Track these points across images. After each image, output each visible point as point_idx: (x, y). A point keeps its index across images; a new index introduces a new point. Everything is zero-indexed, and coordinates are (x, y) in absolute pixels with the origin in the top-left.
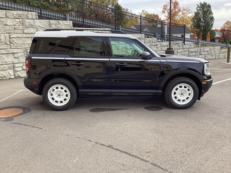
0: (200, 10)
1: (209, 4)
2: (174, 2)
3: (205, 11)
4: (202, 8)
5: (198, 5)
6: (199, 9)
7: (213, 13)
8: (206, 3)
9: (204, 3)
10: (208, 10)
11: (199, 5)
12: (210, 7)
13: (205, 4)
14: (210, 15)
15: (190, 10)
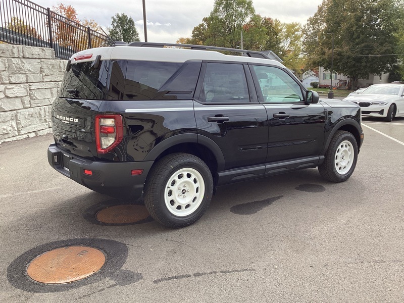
0: (117, 26)
1: (130, 18)
2: (67, 8)
3: (126, 29)
4: (121, 23)
5: (113, 17)
6: (115, 24)
7: (138, 34)
8: (127, 16)
9: (123, 15)
10: (130, 28)
11: (115, 17)
12: (133, 23)
13: (125, 17)
14: (134, 35)
15: (98, 26)
